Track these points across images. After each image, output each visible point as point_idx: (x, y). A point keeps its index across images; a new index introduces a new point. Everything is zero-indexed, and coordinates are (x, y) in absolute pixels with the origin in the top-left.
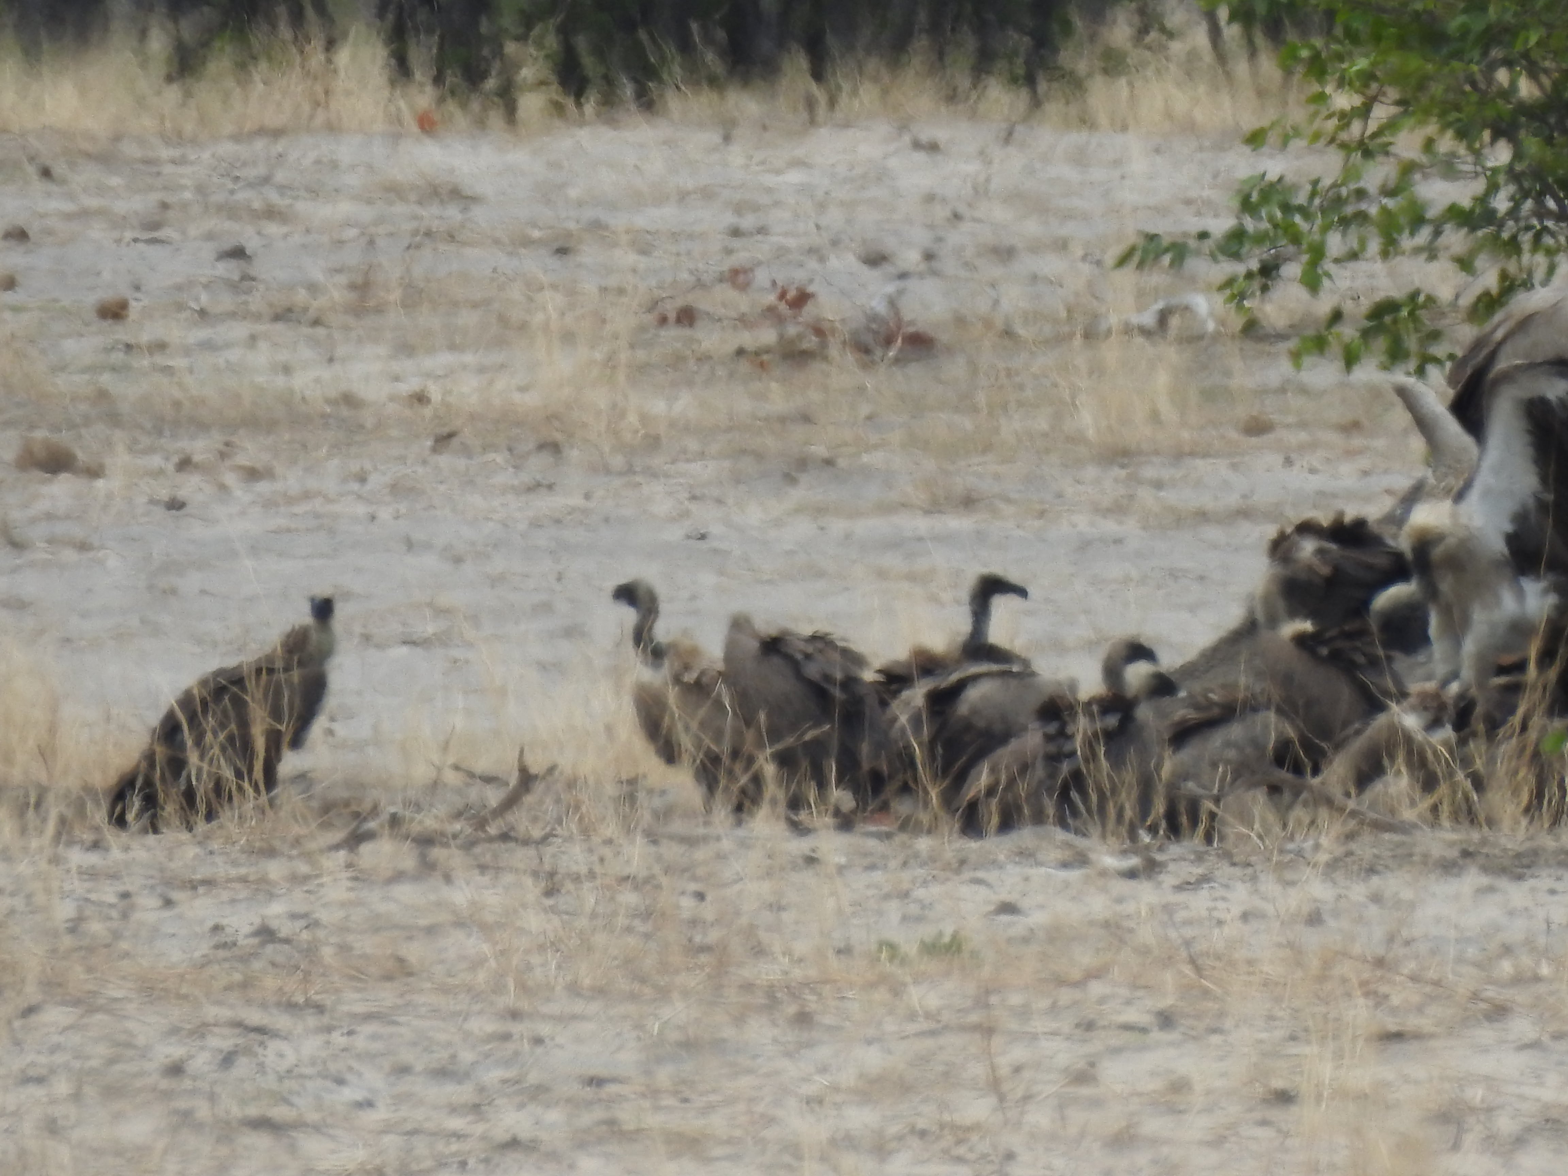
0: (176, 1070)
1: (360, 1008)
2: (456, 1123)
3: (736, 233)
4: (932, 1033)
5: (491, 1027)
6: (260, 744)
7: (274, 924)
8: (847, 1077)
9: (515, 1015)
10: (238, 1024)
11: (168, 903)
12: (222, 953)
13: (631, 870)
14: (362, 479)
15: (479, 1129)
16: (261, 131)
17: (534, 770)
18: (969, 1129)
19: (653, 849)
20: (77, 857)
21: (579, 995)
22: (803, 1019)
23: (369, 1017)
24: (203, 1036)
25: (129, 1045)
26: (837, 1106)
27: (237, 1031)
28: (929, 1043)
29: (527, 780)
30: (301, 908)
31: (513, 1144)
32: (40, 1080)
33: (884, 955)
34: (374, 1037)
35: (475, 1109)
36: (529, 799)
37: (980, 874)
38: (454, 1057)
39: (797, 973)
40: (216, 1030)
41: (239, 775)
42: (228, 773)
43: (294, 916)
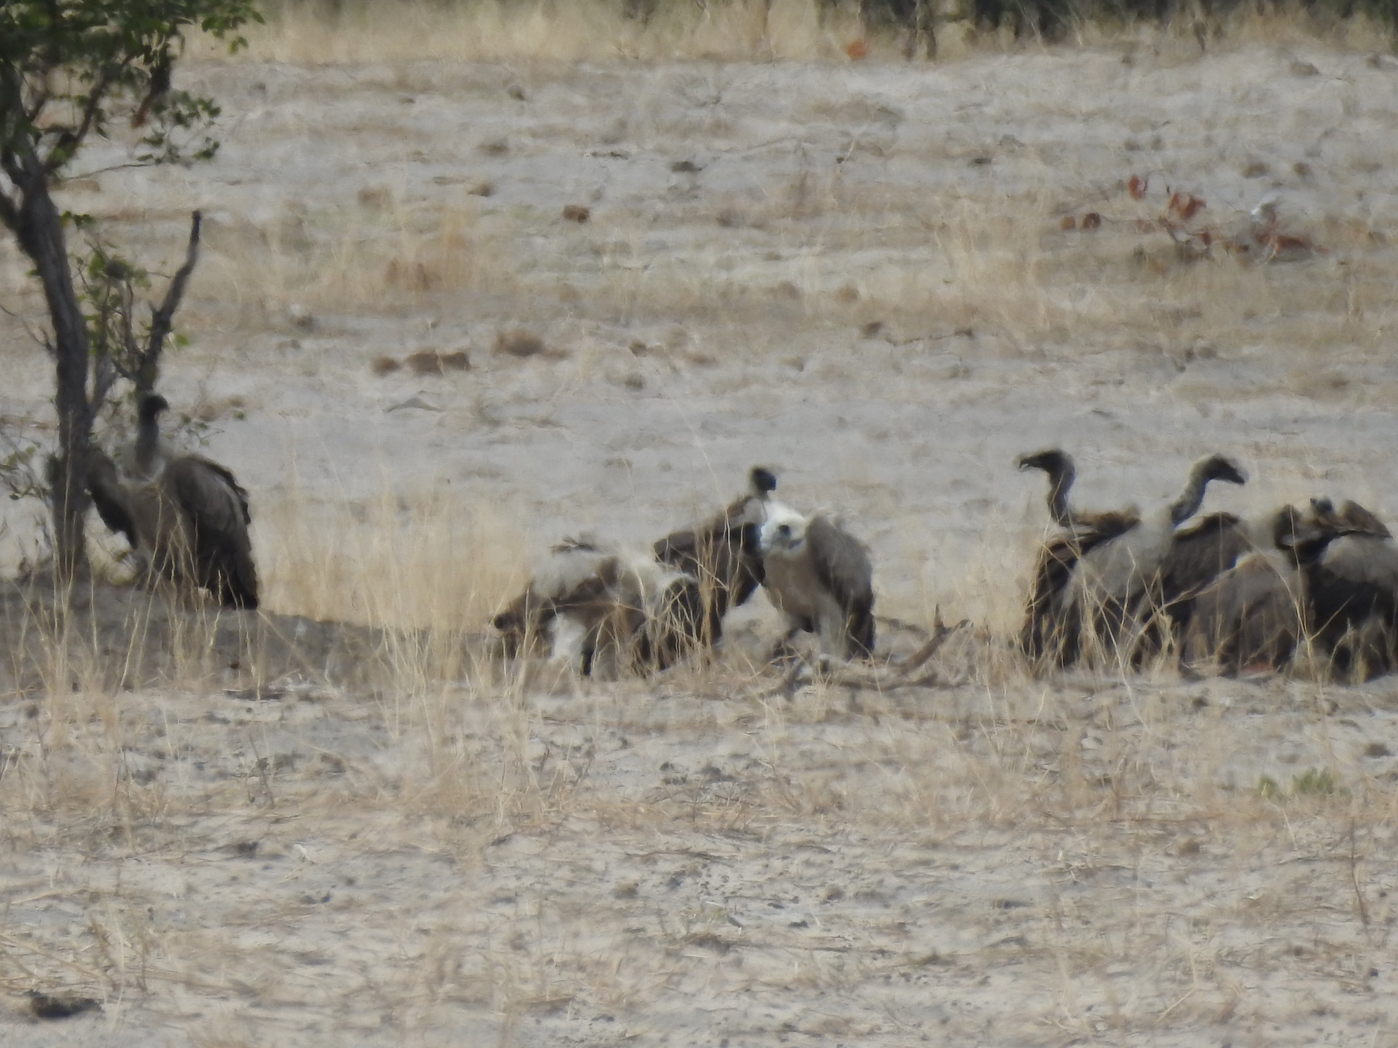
0: (630, 892)
1: (794, 838)
2: (881, 942)
3: (1132, 147)
4: (1306, 860)
5: (913, 856)
6: (707, 600)
7: (719, 763)
8: (1233, 901)
9: (934, 845)
10: (685, 852)
11: (625, 744)
12: (672, 788)
13: (1035, 715)
14: (799, 365)
15: (902, 947)
16: (708, 56)
17: (947, 624)
18: (1338, 948)
19: (1056, 696)
20: (543, 703)
21: (991, 827)
22: (1192, 849)
23: (801, 846)
24: (655, 862)
25: (589, 870)
26: (1223, 927)
27: (684, 856)
28: (1304, 869)
29: (942, 631)
30: (742, 750)
31: (933, 959)
32: (508, 900)
33: (1264, 793)
34: (808, 864)
35: (900, 929)
36: (943, 649)
37: (1350, 717)
38: (881, 882)
39: (1187, 808)
40: (668, 857)
41: (688, 629)
42: (679, 629)
43: (736, 756)
